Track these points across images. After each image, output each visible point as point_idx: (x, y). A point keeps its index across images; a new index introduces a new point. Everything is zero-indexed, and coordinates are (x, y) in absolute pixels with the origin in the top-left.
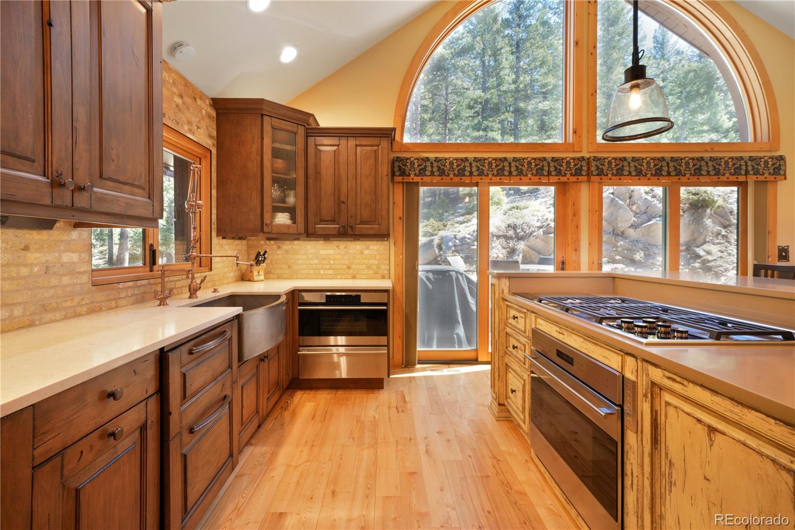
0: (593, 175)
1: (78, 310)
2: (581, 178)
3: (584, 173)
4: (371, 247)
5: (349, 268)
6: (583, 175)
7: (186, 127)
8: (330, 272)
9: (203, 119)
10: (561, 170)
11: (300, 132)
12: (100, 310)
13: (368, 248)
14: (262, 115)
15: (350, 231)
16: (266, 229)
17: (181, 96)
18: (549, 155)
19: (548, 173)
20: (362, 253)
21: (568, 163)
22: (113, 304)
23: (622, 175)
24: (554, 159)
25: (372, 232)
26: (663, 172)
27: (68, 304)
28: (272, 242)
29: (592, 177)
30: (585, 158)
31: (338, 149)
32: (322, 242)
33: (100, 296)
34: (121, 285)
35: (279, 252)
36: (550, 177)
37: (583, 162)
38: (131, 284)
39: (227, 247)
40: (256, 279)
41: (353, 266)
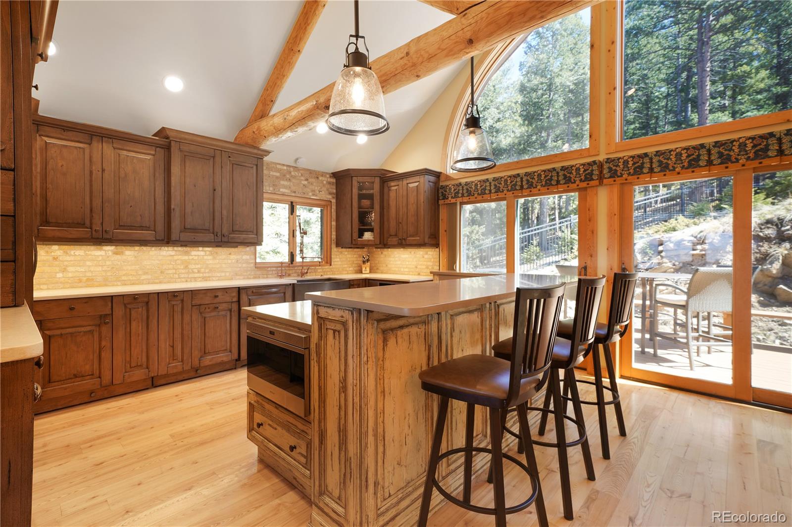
0: (606, 178)
1: (249, 276)
2: (592, 183)
3: (595, 177)
4: (429, 253)
5: (417, 267)
6: (594, 180)
7: (310, 194)
8: (407, 270)
9: (324, 185)
10: (571, 178)
11: (376, 182)
12: (259, 278)
13: (427, 254)
14: (352, 177)
15: (404, 243)
16: (354, 243)
17: (307, 180)
18: (558, 166)
19: (557, 182)
20: (423, 257)
21: (578, 169)
22: (265, 276)
23: (642, 173)
24: (563, 168)
25: (415, 243)
26: (701, 163)
27: (245, 274)
28: (379, 250)
29: (604, 180)
30: (597, 162)
31: (399, 188)
32: (402, 249)
33: (259, 273)
34: (269, 269)
35: (382, 256)
36: (559, 186)
37: (594, 166)
38: (274, 269)
39: (346, 253)
40: (363, 272)
41: (419, 267)
